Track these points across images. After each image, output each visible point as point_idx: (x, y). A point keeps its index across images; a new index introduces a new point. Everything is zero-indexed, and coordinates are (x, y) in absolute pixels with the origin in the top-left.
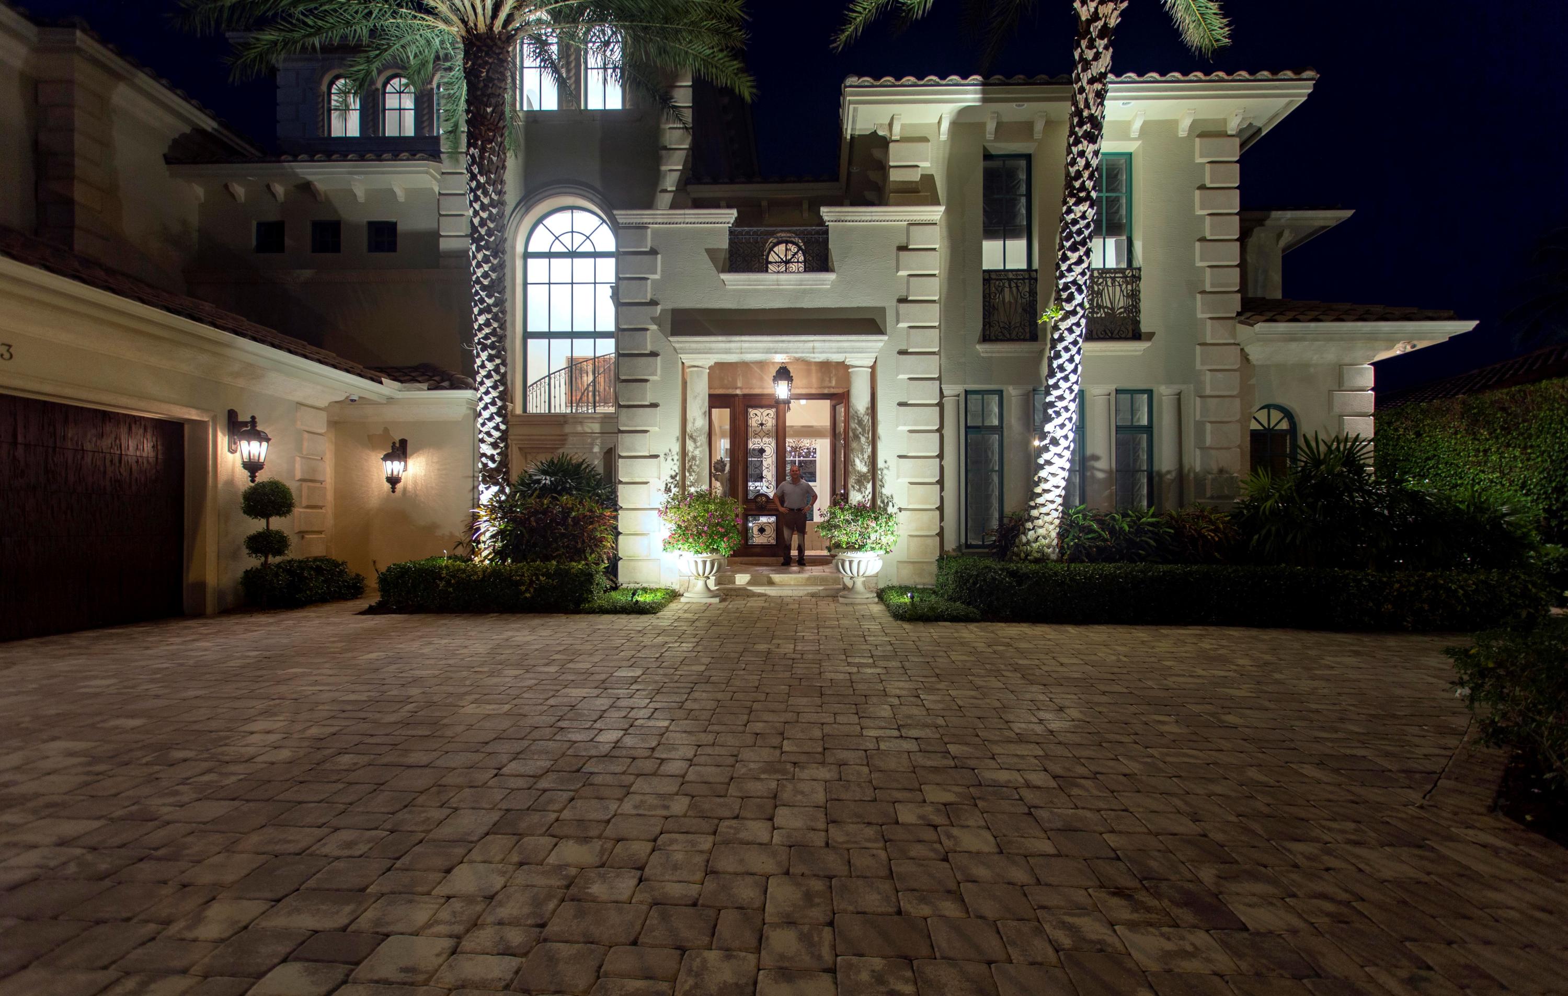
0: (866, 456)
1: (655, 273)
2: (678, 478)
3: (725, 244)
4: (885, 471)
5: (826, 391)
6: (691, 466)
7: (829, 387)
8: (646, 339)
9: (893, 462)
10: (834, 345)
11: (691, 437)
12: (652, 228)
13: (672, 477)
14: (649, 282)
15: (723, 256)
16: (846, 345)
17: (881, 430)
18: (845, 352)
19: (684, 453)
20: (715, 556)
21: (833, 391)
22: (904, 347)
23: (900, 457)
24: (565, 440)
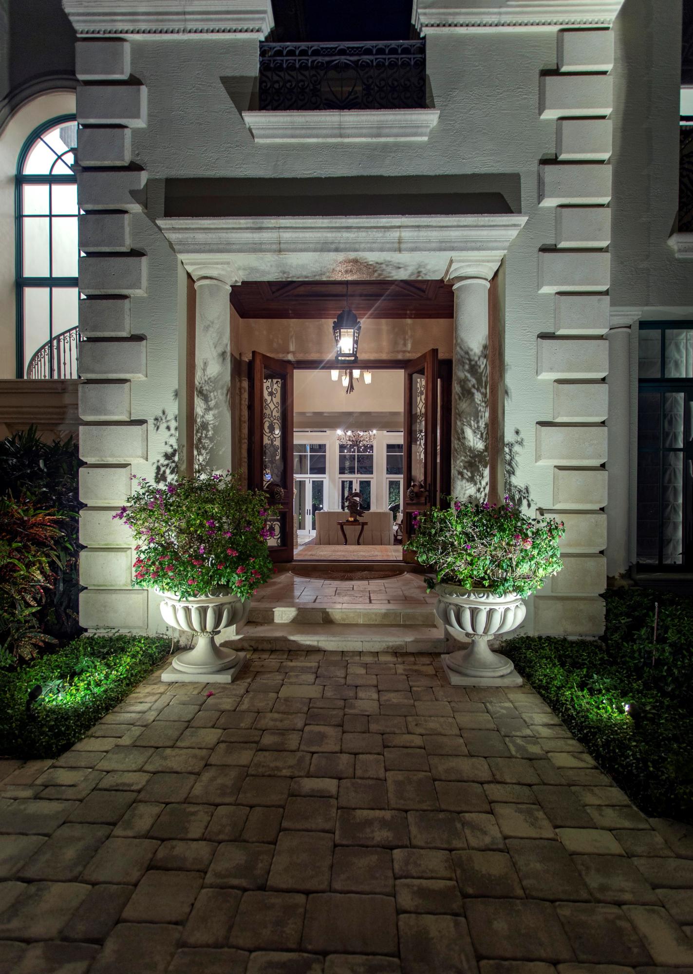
0: (482, 424)
1: (137, 116)
2: (176, 458)
3: (253, 70)
4: (517, 448)
5: (400, 357)
6: (200, 439)
7: (404, 352)
8: (123, 227)
9: (529, 433)
10: (434, 235)
11: (201, 392)
12: (134, 43)
13: (167, 456)
14: (128, 132)
15: (250, 89)
16: (454, 234)
17: (511, 379)
18: (453, 249)
19: (189, 418)
20: (222, 598)
21: (408, 356)
22: (550, 241)
23: (542, 424)
24: (64, 413)
